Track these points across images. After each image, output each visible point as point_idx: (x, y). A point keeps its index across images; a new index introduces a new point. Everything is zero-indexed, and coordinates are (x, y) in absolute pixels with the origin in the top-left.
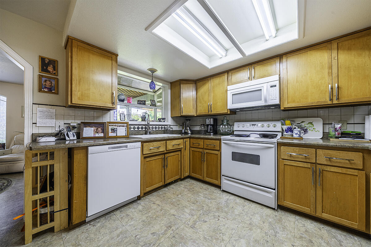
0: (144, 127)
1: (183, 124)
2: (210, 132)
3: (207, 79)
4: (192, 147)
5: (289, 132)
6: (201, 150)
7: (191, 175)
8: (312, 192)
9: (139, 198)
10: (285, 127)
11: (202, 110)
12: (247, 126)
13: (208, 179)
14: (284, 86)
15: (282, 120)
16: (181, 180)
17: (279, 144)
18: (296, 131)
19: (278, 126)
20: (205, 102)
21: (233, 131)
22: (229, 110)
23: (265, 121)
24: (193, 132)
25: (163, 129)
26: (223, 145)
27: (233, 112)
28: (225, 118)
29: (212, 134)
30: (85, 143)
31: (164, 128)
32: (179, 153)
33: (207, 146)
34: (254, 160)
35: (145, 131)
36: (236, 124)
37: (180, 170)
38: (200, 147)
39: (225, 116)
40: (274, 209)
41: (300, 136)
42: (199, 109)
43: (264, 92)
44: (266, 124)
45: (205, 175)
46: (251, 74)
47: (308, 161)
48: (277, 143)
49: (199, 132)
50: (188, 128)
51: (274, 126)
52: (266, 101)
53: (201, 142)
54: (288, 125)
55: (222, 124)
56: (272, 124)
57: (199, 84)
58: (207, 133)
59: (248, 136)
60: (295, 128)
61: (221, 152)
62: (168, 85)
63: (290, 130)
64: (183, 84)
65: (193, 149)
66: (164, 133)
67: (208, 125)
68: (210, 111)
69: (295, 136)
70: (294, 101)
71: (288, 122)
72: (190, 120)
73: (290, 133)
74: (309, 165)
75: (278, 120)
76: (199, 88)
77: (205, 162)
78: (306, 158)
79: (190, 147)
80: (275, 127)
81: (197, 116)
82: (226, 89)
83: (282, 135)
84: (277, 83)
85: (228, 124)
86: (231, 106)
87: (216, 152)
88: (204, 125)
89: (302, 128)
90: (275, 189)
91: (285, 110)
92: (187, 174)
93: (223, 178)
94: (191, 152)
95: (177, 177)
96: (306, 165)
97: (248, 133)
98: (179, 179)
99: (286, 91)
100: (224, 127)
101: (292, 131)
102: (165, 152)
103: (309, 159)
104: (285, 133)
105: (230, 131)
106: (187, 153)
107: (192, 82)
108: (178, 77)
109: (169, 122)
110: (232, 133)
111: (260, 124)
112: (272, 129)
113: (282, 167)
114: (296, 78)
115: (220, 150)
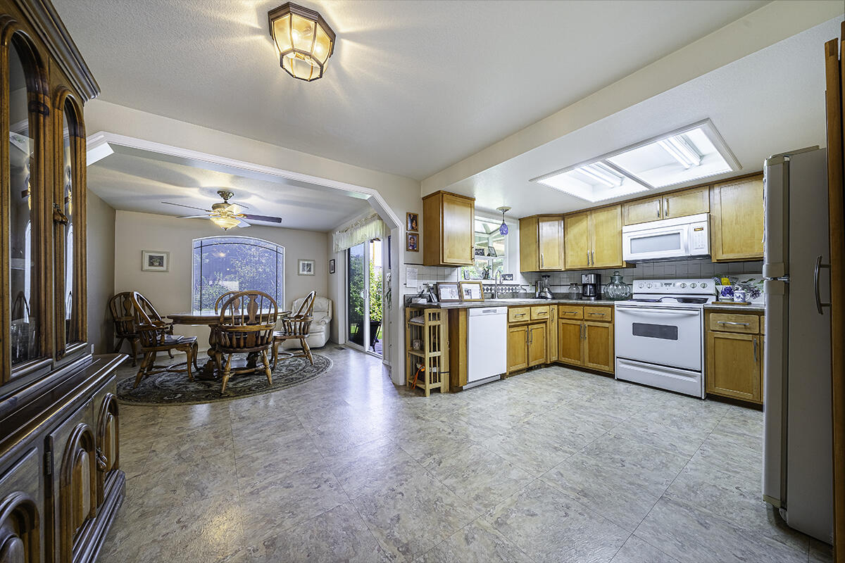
0: (489, 288)
1: (536, 282)
2: (590, 296)
3: (585, 213)
4: (562, 318)
5: (728, 295)
6: (579, 323)
7: (560, 359)
8: (756, 372)
9: (503, 377)
10: (721, 288)
11: (576, 261)
12: (657, 286)
13: (591, 365)
14: (717, 229)
15: (717, 276)
16: (547, 366)
17: (707, 311)
18: (738, 293)
19: (710, 286)
20: (581, 249)
21: (632, 295)
22: (625, 263)
23: (688, 278)
24: (554, 296)
25: (511, 291)
26: (617, 313)
27: (632, 264)
28: (617, 274)
29: (593, 298)
30: (466, 304)
31: (512, 289)
32: (544, 325)
33: (589, 316)
34: (669, 333)
35: (491, 294)
36: (636, 283)
37: (545, 351)
38: (576, 317)
39: (616, 270)
40: (700, 399)
41: (744, 299)
42: (569, 260)
43: (684, 237)
44: (688, 283)
45: (587, 359)
46: (661, 207)
47: (749, 332)
48: (704, 310)
49: (567, 296)
50: (547, 290)
51: (692, 286)
52: (687, 249)
53: (579, 311)
54: (725, 284)
55: (612, 283)
56: (699, 283)
57: (569, 221)
58: (584, 298)
59: (659, 301)
60: (737, 289)
61: (614, 325)
62: (514, 223)
63: (730, 292)
64: (543, 221)
65: (564, 321)
66: (513, 297)
67: (585, 286)
68: (590, 263)
69: (736, 300)
70: (732, 251)
71: (725, 280)
72: (549, 276)
73: (728, 297)
74: (750, 337)
75: (710, 278)
76: (571, 226)
77: (587, 340)
78: (745, 328)
79: (559, 318)
80: (704, 287)
81: (567, 271)
82: (619, 230)
83: (717, 300)
84: (705, 225)
85: (622, 283)
86: (628, 256)
87: (607, 325)
88: (576, 284)
89: (749, 289)
90: (700, 372)
91: (720, 262)
92: (554, 358)
93: (617, 361)
94: (561, 325)
95: (542, 361)
96: (745, 337)
97: (658, 297)
98: (543, 364)
99: (720, 236)
100: (615, 287)
101: (732, 294)
102: (529, 322)
103: (749, 328)
104: (721, 297)
105: (626, 294)
106: (554, 327)
107: (557, 218)
108: (533, 211)
109: (518, 280)
110: (630, 297)
111: (679, 283)
112: (699, 290)
113: (711, 341)
114: (735, 218)
115: (612, 321)
